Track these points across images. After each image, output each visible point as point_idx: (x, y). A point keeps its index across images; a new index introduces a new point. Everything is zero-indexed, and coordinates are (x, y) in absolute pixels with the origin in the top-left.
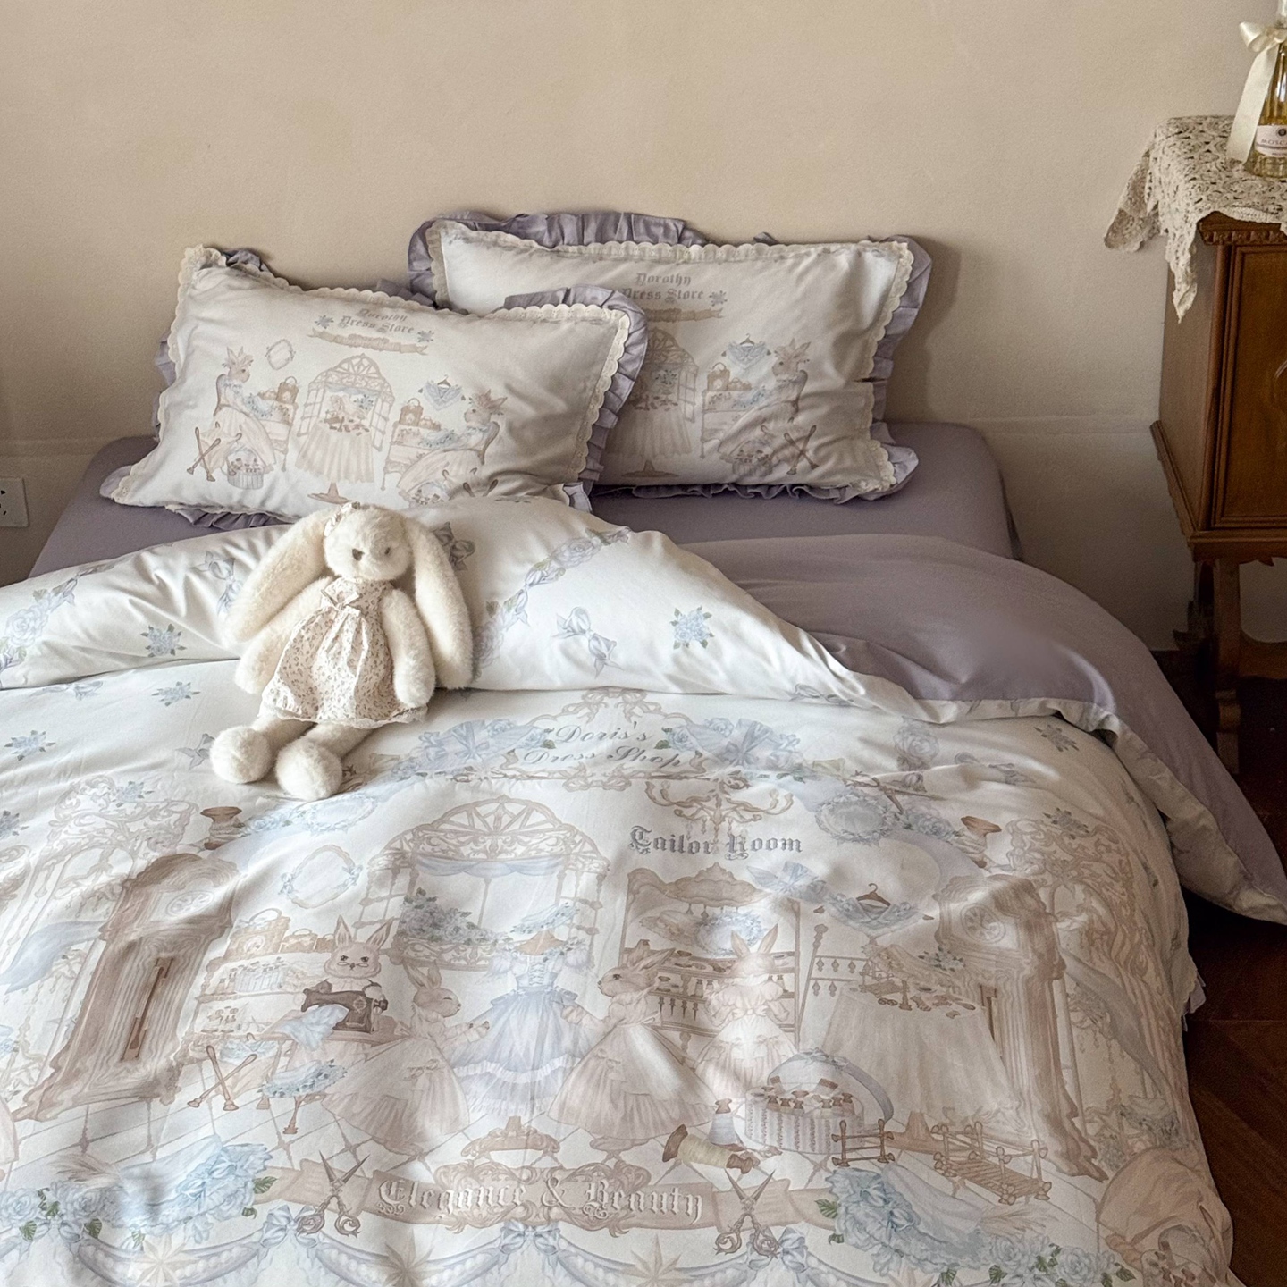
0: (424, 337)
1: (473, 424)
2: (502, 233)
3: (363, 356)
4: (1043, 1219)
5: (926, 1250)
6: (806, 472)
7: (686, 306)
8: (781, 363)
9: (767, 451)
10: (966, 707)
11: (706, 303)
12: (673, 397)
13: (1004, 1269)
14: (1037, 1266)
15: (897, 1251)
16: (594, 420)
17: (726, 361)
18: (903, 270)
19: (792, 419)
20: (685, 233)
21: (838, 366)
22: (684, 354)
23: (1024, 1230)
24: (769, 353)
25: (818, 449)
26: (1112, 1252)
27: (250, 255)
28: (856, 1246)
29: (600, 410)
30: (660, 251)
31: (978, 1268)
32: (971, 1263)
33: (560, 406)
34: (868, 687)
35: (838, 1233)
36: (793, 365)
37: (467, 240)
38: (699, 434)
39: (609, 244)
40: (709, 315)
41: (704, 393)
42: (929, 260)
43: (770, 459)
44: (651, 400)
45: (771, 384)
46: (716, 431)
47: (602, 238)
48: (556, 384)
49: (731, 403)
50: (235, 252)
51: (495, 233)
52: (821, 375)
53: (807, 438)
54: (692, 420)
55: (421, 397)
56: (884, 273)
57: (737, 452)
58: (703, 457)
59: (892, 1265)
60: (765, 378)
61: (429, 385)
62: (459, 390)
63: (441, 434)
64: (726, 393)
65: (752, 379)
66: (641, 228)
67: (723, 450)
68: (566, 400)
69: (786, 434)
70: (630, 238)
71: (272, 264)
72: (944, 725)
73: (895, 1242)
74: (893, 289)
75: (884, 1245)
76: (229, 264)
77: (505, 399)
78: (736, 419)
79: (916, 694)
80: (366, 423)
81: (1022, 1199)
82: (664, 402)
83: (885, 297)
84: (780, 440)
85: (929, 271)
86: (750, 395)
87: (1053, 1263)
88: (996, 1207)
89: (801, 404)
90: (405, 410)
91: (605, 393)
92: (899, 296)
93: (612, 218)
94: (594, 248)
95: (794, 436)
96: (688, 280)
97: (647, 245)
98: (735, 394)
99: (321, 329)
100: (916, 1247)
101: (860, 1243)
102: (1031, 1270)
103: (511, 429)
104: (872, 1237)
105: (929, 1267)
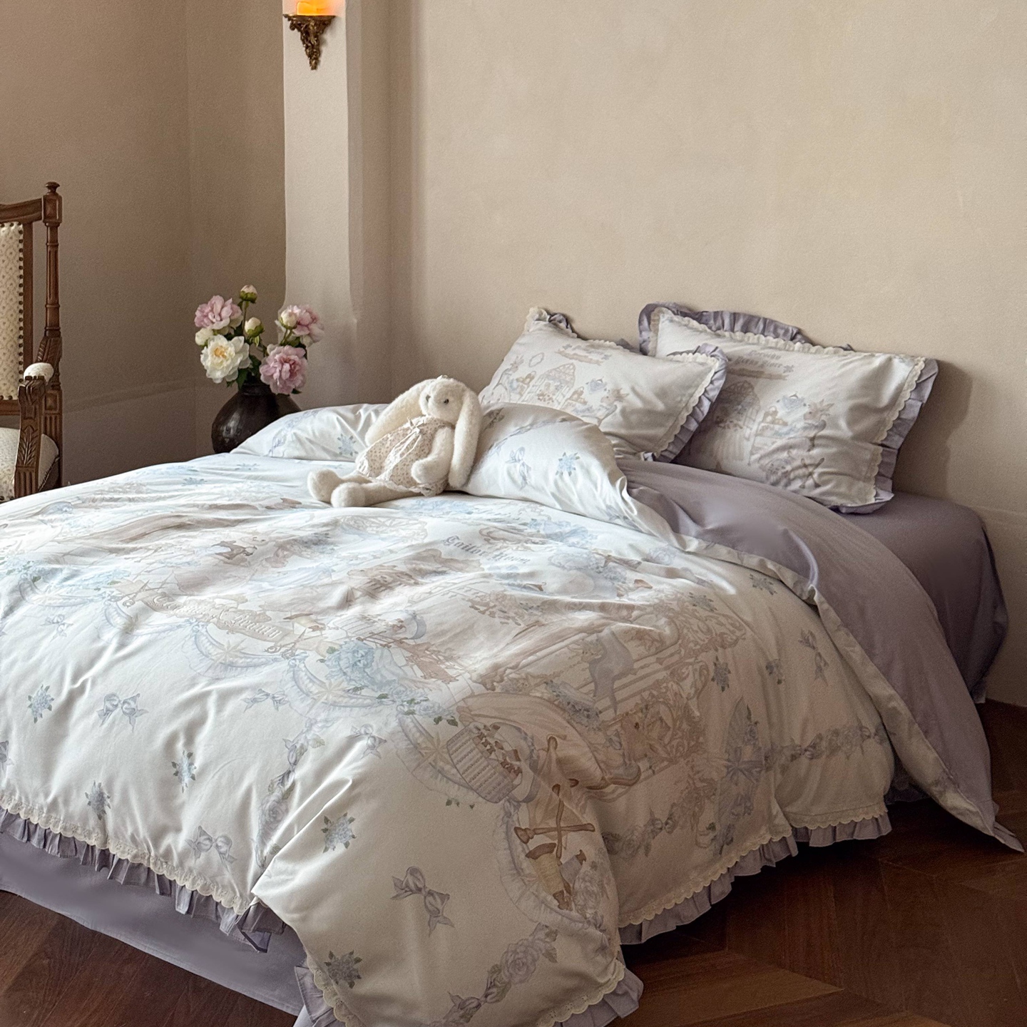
0: (606, 357)
1: (604, 405)
2: (691, 320)
3: (572, 364)
4: (435, 688)
5: (359, 677)
6: (811, 488)
7: (768, 370)
8: (810, 413)
9: (789, 468)
10: (704, 545)
11: (781, 371)
12: (741, 423)
13: (389, 696)
14: (408, 701)
15: (344, 673)
16: (682, 422)
17: (778, 406)
18: (914, 373)
19: (809, 450)
20: (797, 335)
21: (850, 423)
22: (756, 398)
23: (418, 688)
24: (805, 405)
25: (821, 474)
26: (455, 711)
27: (562, 317)
28: (328, 666)
29: (688, 417)
30: (777, 343)
31: (376, 691)
33: (660, 406)
34: (640, 511)
35: (325, 659)
36: (818, 415)
37: (671, 321)
38: (750, 448)
39: (748, 334)
40: (779, 377)
41: (759, 424)
42: (936, 370)
43: (790, 474)
44: (728, 423)
45: (800, 425)
46: (760, 448)
47: (745, 329)
48: (662, 393)
49: (773, 432)
50: (556, 314)
51: (686, 318)
52: (837, 426)
53: (817, 466)
54: (748, 439)
55: (586, 386)
56: (902, 372)
57: (769, 465)
58: (749, 464)
59: (336, 677)
60: (798, 420)
61: (593, 381)
62: (606, 384)
63: (586, 407)
64: (772, 426)
65: (789, 420)
66: (772, 328)
67: (762, 462)
68: (666, 404)
69: (803, 459)
70: (763, 333)
71: (574, 326)
72: (689, 553)
73: (349, 670)
74: (906, 385)
75: (341, 669)
76: (550, 321)
77: (628, 395)
78: (773, 443)
79: (675, 528)
80: (554, 397)
81: (434, 680)
82: (736, 425)
83: (899, 390)
84: (798, 463)
85: (934, 378)
86: (785, 429)
87: (418, 703)
88: (417, 677)
89: (816, 442)
90: (575, 393)
91: (694, 408)
92: (909, 390)
93: (756, 320)
94: (739, 335)
95: (807, 462)
96: (778, 357)
97: (770, 338)
98: (777, 427)
99: (562, 349)
100: (357, 675)
103: (623, 412)
104: (339, 665)
105: (353, 683)
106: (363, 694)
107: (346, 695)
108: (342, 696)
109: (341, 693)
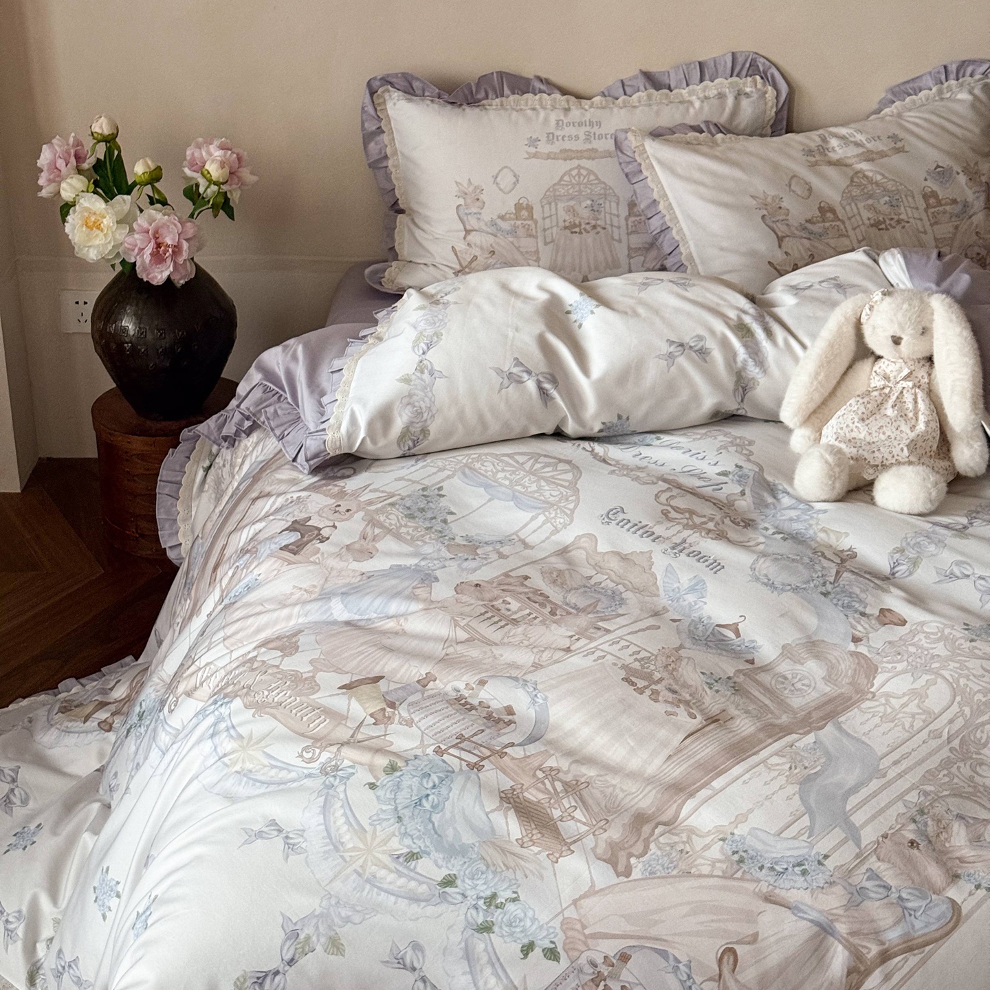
4: (531, 871)
5: (419, 831)
13: (459, 882)
14: (486, 899)
15: (399, 817)
23: (508, 868)
28: (378, 798)
31: (440, 867)
32: (440, 862)
35: (378, 784)
59: (385, 824)
73: (406, 813)
75: (396, 809)
81: (537, 849)
88: (510, 841)
100: (414, 826)
101: (382, 798)
102: (479, 898)
104: (395, 800)
105: (408, 841)
106: (418, 870)
107: (392, 865)
108: (385, 867)
109: (386, 859)
